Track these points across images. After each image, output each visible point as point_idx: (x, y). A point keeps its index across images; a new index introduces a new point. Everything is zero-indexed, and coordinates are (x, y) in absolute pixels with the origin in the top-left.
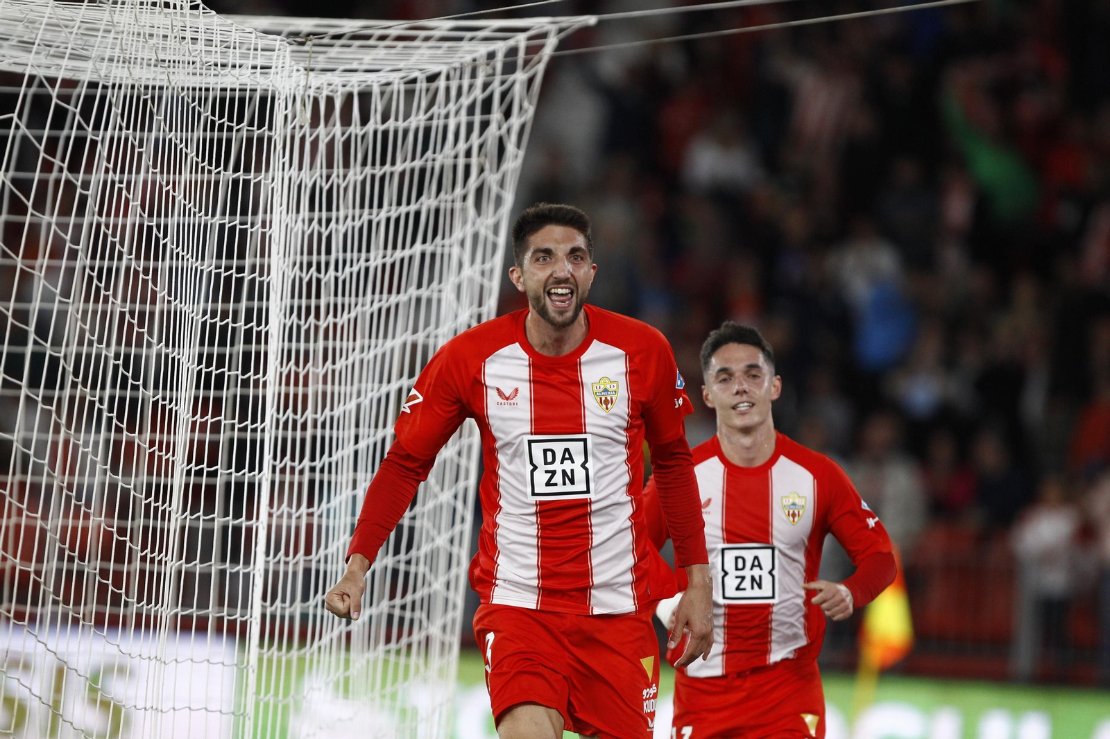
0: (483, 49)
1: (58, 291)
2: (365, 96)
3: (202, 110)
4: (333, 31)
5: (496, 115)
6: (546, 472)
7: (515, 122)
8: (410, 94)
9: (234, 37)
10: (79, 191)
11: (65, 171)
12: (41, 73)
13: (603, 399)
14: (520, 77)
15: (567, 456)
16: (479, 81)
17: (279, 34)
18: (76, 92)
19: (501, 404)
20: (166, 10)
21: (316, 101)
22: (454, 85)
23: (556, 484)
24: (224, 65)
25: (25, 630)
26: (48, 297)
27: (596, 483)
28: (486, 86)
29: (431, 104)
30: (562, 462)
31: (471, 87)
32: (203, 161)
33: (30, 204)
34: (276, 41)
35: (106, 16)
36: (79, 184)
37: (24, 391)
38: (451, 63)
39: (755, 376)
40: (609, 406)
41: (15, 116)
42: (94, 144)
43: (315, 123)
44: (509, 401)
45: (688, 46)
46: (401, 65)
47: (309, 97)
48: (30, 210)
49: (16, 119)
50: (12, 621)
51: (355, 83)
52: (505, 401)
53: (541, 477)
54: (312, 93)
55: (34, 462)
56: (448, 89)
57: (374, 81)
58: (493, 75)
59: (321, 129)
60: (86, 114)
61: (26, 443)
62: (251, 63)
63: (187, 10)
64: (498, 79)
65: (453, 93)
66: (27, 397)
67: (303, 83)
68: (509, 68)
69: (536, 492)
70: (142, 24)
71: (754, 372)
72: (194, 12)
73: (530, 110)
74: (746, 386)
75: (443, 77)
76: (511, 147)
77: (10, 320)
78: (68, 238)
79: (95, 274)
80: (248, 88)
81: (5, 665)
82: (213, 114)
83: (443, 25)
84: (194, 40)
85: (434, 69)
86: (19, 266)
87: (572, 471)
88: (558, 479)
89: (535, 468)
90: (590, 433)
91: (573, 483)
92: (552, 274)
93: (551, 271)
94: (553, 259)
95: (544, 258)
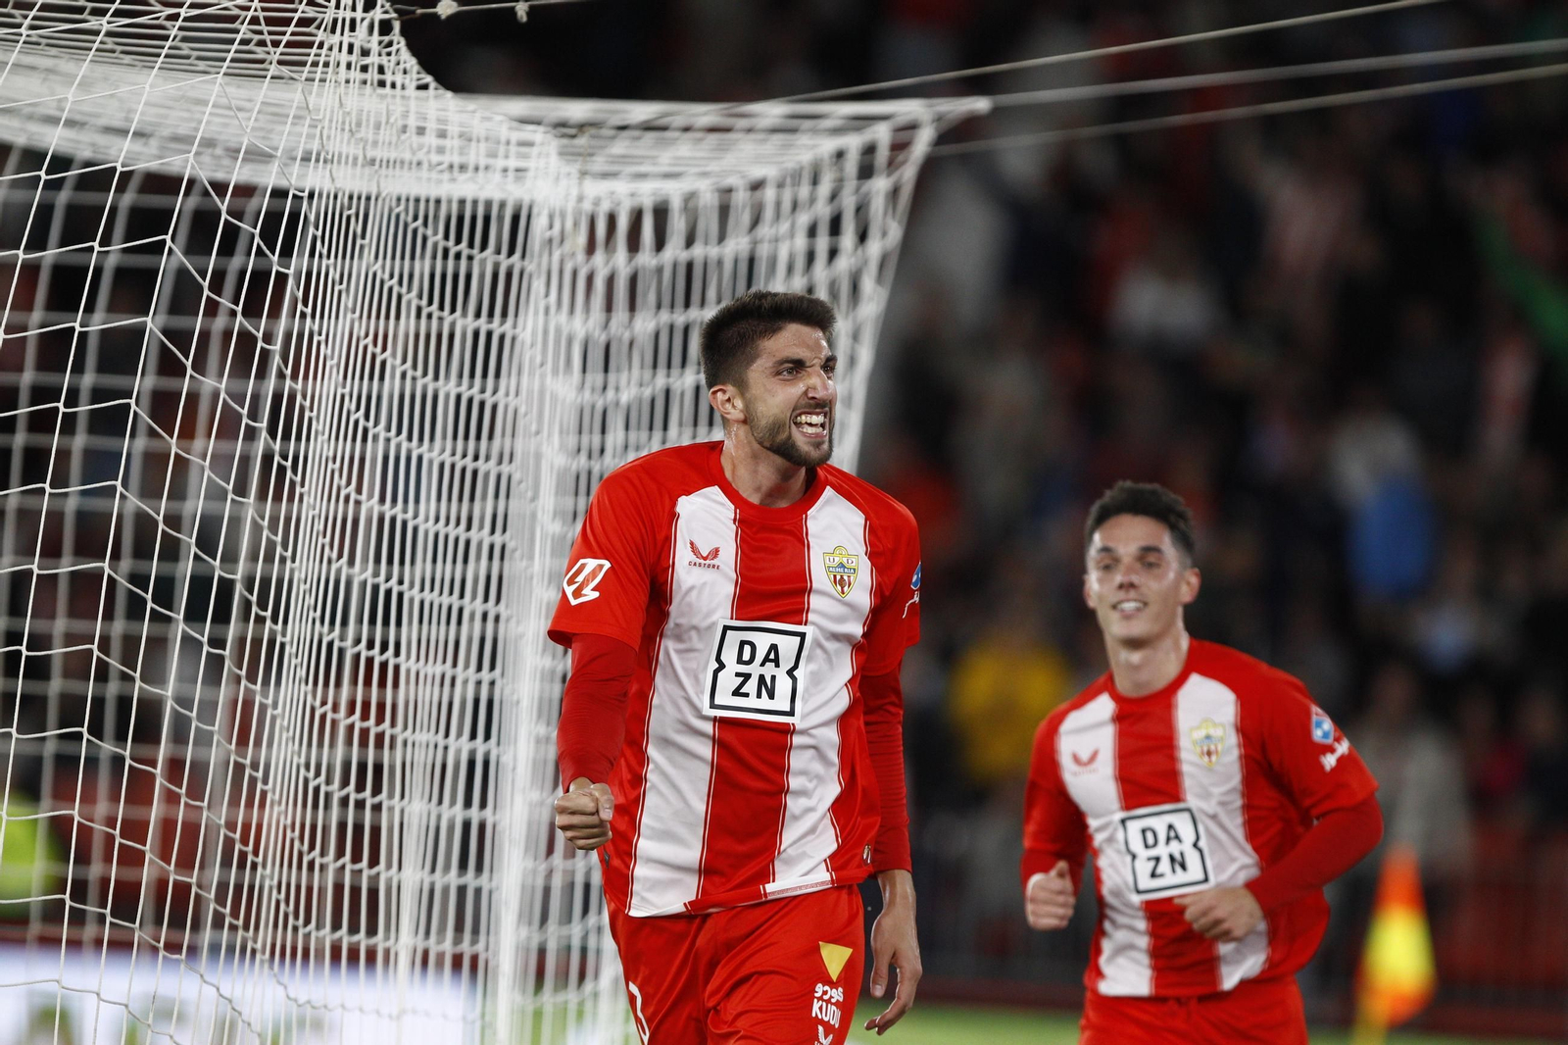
0: (828, 146)
1: (231, 487)
2: (661, 213)
3: (429, 233)
4: (617, 121)
5: (848, 239)
6: (738, 675)
7: (875, 248)
8: (724, 211)
9: (478, 128)
10: (260, 344)
11: (239, 317)
12: (204, 176)
13: (838, 577)
14: (881, 184)
15: (772, 656)
16: (824, 190)
17: (538, 123)
18: (253, 203)
19: (695, 564)
20: (380, 91)
21: (592, 220)
22: (787, 196)
23: (746, 695)
24: (463, 168)
25: (182, 966)
26: (216, 494)
27: (805, 701)
28: (834, 196)
29: (756, 222)
30: (763, 664)
31: (811, 197)
32: (430, 303)
33: (189, 364)
34: (537, 134)
35: (298, 97)
36: (260, 335)
37: (180, 627)
38: (782, 163)
39: (1151, 565)
40: (846, 588)
41: (168, 238)
42: (282, 279)
43: (591, 248)
44: (708, 562)
45: (1121, 141)
46: (713, 167)
47: (583, 212)
48: (189, 371)
49: (169, 243)
50: (162, 953)
51: (647, 193)
52: (702, 561)
53: (728, 680)
54: (587, 206)
55: (197, 728)
56: (778, 202)
57: (674, 192)
58: (844, 180)
59: (599, 257)
60: (269, 236)
61: (184, 701)
62: (500, 163)
63: (411, 91)
64: (850, 186)
65: (787, 205)
66: (186, 638)
67: (574, 192)
68: (866, 172)
69: (716, 702)
70: (348, 110)
71: (1152, 558)
72: (422, 93)
73: (895, 232)
74: (1135, 579)
75: (771, 184)
76: (868, 284)
77: (161, 526)
78: (245, 411)
79: (289, 464)
80: (496, 201)
81: (151, 1015)
82: (446, 237)
83: (771, 111)
84: (421, 131)
85: (757, 172)
86: (174, 450)
87: (773, 678)
88: (751, 686)
89: (722, 666)
90: (813, 624)
91: (771, 696)
92: (806, 393)
93: (804, 389)
94: (804, 373)
95: (790, 371)
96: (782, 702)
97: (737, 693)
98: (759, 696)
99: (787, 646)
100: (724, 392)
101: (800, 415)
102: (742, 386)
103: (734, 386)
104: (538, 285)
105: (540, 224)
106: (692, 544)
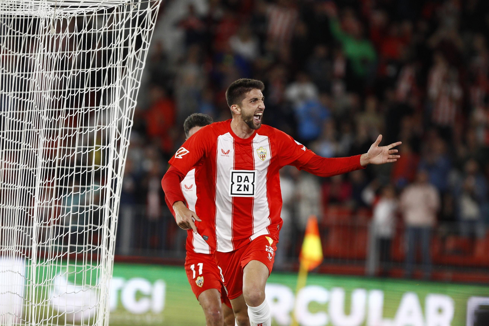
2: (80, 19)
3: (8, 27)
6: (238, 185)
8: (100, 17)
13: (261, 156)
14: (149, 10)
15: (246, 179)
16: (131, 12)
19: (223, 155)
21: (59, 21)
22: (120, 13)
23: (241, 190)
27: (257, 191)
28: (134, 14)
29: (111, 21)
30: (244, 182)
31: (127, 14)
32: (10, 49)
38: (119, 4)
40: (264, 158)
43: (58, 31)
44: (226, 155)
46: (97, 5)
47: (56, 19)
51: (76, 13)
52: (225, 155)
53: (235, 187)
54: (57, 17)
56: (117, 15)
57: (84, 12)
58: (137, 9)
59: (61, 34)
64: (139, 11)
65: (120, 17)
68: (144, 6)
69: (232, 193)
75: (115, 10)
80: (29, 15)
82: (14, 28)
85: (111, 6)
87: (248, 185)
88: (242, 188)
89: (233, 183)
90: (256, 170)
91: (248, 190)
92: (258, 107)
93: (258, 106)
94: (257, 101)
95: (254, 101)
96: (250, 191)
97: (238, 190)
98: (244, 190)
99: (250, 176)
100: (235, 106)
101: (256, 113)
102: (240, 106)
103: (237, 105)
104: (42, 44)
105: (42, 24)
106: (222, 150)
